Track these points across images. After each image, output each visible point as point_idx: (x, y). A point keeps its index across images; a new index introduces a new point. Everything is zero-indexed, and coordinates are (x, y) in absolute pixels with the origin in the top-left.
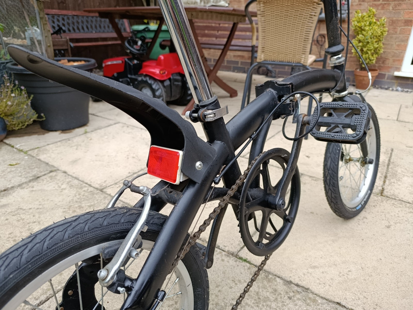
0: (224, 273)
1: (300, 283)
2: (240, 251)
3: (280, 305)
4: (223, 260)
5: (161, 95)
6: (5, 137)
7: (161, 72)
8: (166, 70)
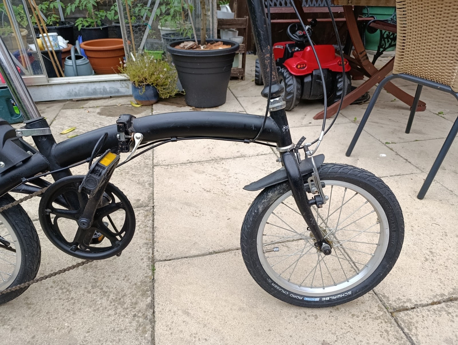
0: (129, 267)
1: (157, 313)
2: (161, 261)
3: (122, 314)
4: (142, 259)
5: (292, 92)
6: (157, 103)
7: (299, 66)
8: (306, 64)
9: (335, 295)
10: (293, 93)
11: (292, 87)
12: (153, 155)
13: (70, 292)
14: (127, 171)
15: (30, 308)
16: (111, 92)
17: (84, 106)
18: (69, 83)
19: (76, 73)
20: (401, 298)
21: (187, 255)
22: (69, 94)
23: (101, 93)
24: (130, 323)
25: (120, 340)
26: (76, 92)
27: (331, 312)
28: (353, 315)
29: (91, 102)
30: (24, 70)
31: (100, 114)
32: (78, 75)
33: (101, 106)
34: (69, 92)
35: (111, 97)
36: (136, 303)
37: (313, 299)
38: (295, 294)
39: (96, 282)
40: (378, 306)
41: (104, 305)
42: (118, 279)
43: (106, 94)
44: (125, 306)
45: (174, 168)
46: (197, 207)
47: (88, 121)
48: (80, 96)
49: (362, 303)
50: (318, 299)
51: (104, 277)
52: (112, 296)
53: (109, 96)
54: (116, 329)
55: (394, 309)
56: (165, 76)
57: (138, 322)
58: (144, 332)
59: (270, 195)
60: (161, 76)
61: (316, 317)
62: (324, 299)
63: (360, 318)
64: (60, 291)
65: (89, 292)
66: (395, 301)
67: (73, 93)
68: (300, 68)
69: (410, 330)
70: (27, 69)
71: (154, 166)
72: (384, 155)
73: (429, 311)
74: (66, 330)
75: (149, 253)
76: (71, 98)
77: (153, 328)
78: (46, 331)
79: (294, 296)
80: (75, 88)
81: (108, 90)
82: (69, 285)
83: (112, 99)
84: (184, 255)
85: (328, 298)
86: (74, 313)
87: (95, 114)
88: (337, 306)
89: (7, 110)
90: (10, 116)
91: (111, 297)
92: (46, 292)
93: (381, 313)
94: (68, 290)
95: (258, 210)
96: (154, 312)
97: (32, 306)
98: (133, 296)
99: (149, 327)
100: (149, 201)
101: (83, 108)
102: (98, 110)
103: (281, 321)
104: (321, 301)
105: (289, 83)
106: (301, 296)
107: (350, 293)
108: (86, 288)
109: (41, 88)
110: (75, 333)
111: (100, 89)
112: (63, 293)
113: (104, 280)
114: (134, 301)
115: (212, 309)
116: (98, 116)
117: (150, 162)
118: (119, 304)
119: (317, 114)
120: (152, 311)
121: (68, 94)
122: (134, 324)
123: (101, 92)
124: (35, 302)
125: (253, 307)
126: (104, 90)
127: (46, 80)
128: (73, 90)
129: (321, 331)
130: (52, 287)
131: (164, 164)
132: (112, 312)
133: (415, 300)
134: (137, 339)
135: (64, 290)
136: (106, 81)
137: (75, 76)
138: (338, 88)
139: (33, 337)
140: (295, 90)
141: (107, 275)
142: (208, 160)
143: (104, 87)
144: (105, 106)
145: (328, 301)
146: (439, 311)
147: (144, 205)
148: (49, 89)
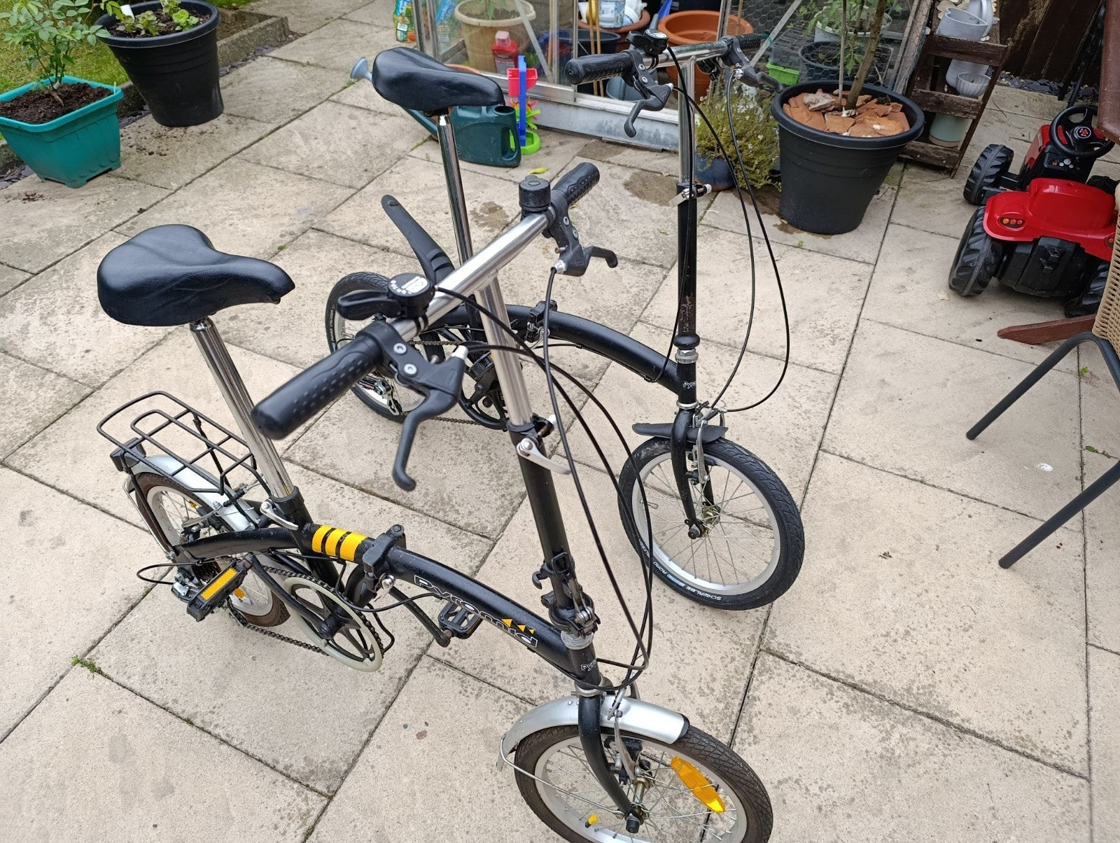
6: (726, 190)
7: (1006, 221)
8: (1024, 222)
9: (702, 592)
10: (973, 268)
11: (974, 257)
12: (651, 300)
13: (462, 441)
14: (600, 314)
15: (422, 439)
16: (665, 143)
17: (611, 159)
18: (604, 111)
19: (622, 94)
20: (792, 646)
21: (592, 464)
22: (600, 127)
23: (649, 139)
24: (496, 500)
25: (479, 509)
26: (611, 128)
27: (693, 607)
28: (714, 625)
29: (628, 151)
30: (547, 72)
31: (626, 185)
32: (623, 99)
33: (637, 168)
34: (600, 124)
35: (663, 150)
36: (511, 485)
37: (677, 582)
38: (660, 565)
39: (489, 444)
40: (753, 635)
41: (484, 470)
42: (509, 452)
43: (656, 143)
44: (500, 482)
45: (663, 335)
46: (647, 411)
47: (601, 196)
48: (615, 136)
49: (738, 621)
50: (683, 585)
51: (498, 443)
52: (495, 466)
53: (661, 147)
54: (481, 499)
55: (768, 649)
56: (757, 148)
57: (503, 503)
58: (502, 515)
59: (657, 445)
60: (750, 146)
61: (672, 601)
62: (689, 588)
63: (718, 631)
64: (454, 436)
65: (477, 451)
66: (780, 644)
67: (606, 128)
68: (1008, 224)
69: (760, 674)
70: (551, 70)
71: (639, 321)
72: (1048, 468)
73: (809, 676)
74: (442, 476)
75: (555, 441)
76: (600, 135)
77: (512, 516)
78: (426, 467)
79: (657, 565)
80: (611, 121)
81: (662, 137)
82: (464, 434)
83: (664, 154)
84: (588, 463)
85: (694, 590)
86: (455, 464)
87: (619, 183)
88: (705, 607)
89: (499, 145)
90: (500, 155)
91: (493, 466)
92: (442, 430)
93: (748, 642)
94: (460, 439)
95: (640, 454)
96: (521, 502)
97: (425, 438)
98: (513, 477)
99: (509, 513)
100: (597, 374)
101: (609, 162)
102: (627, 176)
103: (632, 583)
104: (684, 588)
105: (973, 246)
106: (666, 570)
107: (719, 598)
108: (476, 445)
109: (562, 108)
110: (447, 482)
111: (650, 132)
112: (455, 439)
113: (496, 446)
114: (511, 481)
115: (575, 531)
116: (622, 188)
117: (638, 313)
118: (496, 477)
119: (1009, 328)
120: (521, 500)
121: (598, 127)
122: (499, 503)
123: (649, 137)
124: (429, 435)
125: (617, 554)
126: (655, 136)
127: (572, 98)
128: (606, 123)
129: (664, 615)
130: (449, 428)
131: (654, 323)
132: (486, 481)
133: (806, 657)
134: (493, 517)
135: (458, 438)
136: (663, 122)
137: (620, 99)
138: (1089, 289)
139: (415, 467)
140: (980, 264)
141: (502, 442)
142: (722, 342)
143: (657, 130)
144: (642, 170)
145: (692, 592)
146: (822, 685)
147: (588, 377)
148: (573, 111)
